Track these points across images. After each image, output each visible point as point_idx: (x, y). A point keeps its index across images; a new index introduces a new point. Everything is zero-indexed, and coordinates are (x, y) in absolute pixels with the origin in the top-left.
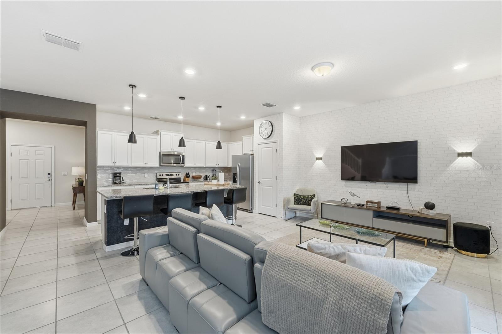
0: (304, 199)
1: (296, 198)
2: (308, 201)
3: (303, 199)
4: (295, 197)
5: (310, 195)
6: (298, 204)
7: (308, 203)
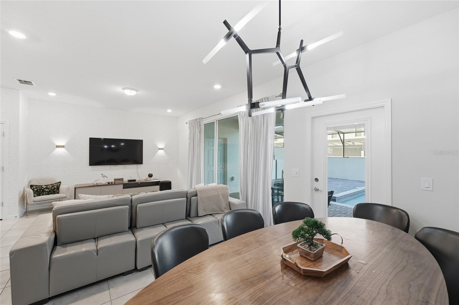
0: (48, 189)
1: (36, 190)
2: (54, 190)
3: (46, 188)
4: (34, 189)
5: (55, 183)
6: (40, 195)
7: (54, 191)
